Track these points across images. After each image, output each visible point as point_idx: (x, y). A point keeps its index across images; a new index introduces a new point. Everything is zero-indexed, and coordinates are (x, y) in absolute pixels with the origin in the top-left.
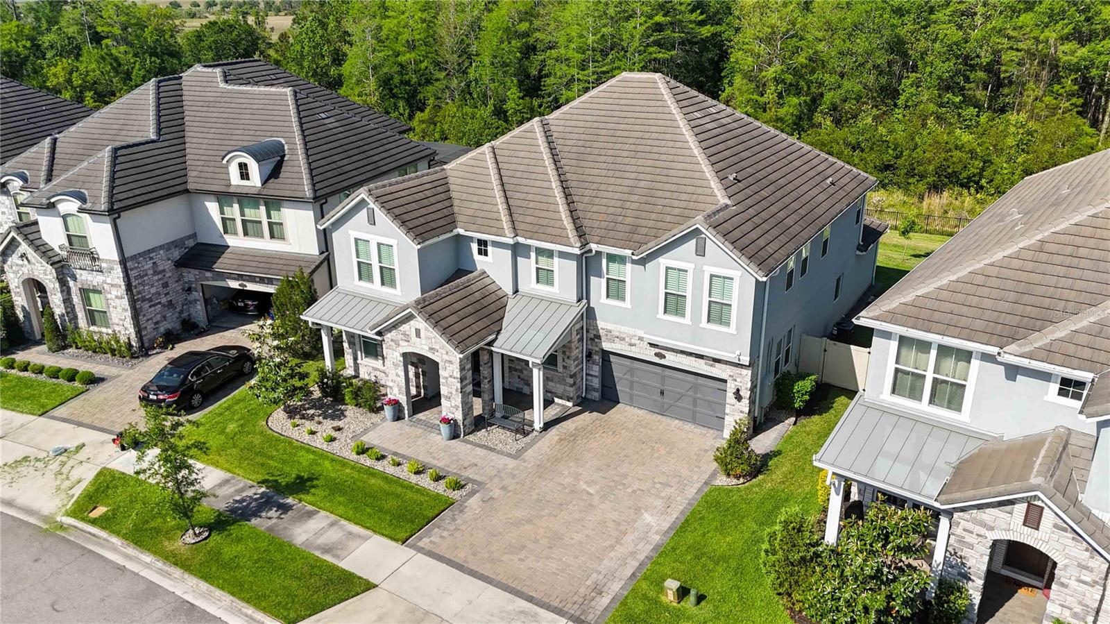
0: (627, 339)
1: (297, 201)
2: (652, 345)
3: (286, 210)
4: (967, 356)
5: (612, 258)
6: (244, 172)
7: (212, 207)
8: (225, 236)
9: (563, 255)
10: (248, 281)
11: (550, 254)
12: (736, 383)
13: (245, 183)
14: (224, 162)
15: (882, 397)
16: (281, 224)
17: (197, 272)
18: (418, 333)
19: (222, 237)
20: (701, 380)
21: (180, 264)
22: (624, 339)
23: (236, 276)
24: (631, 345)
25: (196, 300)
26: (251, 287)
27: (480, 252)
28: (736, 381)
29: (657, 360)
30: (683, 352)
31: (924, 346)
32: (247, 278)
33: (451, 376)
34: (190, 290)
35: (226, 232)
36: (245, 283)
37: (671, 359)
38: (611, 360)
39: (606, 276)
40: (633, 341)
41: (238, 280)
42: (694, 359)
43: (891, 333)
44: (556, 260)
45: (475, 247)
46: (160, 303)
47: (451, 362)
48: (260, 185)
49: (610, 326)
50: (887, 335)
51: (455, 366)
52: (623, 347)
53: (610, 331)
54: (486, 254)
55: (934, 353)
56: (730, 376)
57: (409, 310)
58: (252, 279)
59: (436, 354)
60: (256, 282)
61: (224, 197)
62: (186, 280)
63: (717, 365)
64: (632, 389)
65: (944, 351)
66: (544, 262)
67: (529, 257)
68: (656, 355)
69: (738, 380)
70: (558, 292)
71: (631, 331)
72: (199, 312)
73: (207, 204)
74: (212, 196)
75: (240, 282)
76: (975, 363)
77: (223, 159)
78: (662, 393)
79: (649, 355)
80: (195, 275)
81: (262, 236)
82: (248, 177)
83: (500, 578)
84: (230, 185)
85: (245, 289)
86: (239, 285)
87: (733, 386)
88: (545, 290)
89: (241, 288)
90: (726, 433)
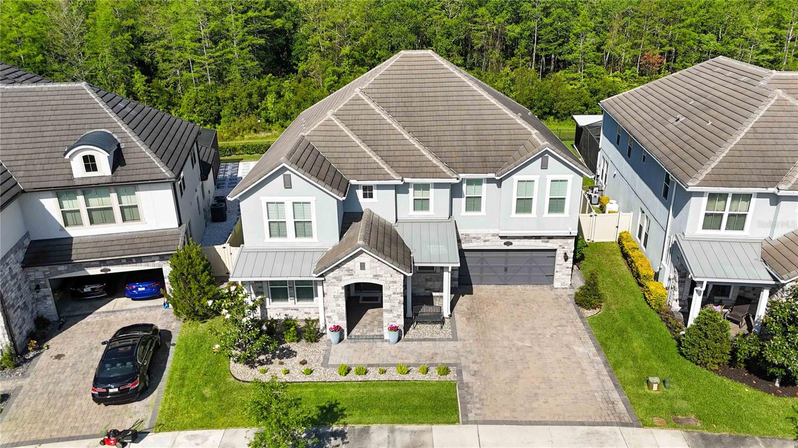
0: (482, 238)
1: (155, 182)
2: (502, 237)
3: (141, 192)
4: (747, 197)
5: (470, 182)
6: (90, 163)
7: (50, 204)
8: (66, 229)
9: (437, 186)
10: (112, 265)
11: (426, 187)
12: (564, 250)
13: (92, 174)
14: (67, 157)
15: (696, 232)
16: (136, 206)
17: (47, 268)
18: (363, 266)
19: (62, 229)
20: (535, 254)
21: (27, 263)
22: (480, 238)
23: (98, 263)
24: (485, 241)
25: (45, 297)
26: (114, 269)
27: (365, 196)
28: (564, 248)
29: (506, 247)
30: (525, 237)
31: (724, 196)
32: (112, 262)
33: (394, 293)
34: (38, 288)
35: (66, 225)
36: (108, 267)
37: (517, 244)
38: (466, 255)
39: (466, 196)
40: (487, 238)
41: (100, 266)
42: (534, 240)
43: (704, 192)
44: (432, 190)
45: (360, 193)
46: (19, 307)
47: (395, 282)
48: (111, 174)
49: (468, 231)
50: (700, 194)
51: (399, 284)
52: (479, 244)
53: (468, 235)
54: (371, 196)
55: (729, 199)
56: (560, 246)
57: (361, 248)
58: (118, 262)
59: (380, 278)
60: (123, 264)
61: (65, 190)
62: (32, 278)
63: (551, 241)
64: (481, 273)
65: (736, 197)
66: (420, 194)
67: (408, 192)
68: (505, 244)
69: (566, 247)
70: (433, 214)
71: (486, 231)
72: (49, 306)
73: (43, 201)
74: (50, 193)
75: (103, 268)
76: (753, 200)
77: (65, 155)
78: (506, 270)
79: (500, 245)
80: (44, 272)
81: (113, 221)
82: (95, 169)
83: (548, 418)
84: (72, 179)
85: (108, 272)
86: (101, 271)
87: (562, 252)
88: (421, 214)
89: (103, 273)
90: (556, 284)
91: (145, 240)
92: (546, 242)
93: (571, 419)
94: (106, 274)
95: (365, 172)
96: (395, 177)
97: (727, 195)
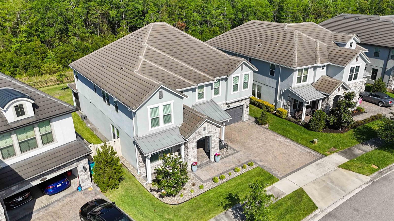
2: (227, 104)
3: (54, 123)
4: (308, 69)
6: (20, 111)
9: (207, 85)
11: (203, 87)
13: (21, 118)
15: (295, 85)
16: (51, 133)
17: (4, 192)
18: (204, 128)
20: (236, 109)
30: (236, 102)
36: (45, 177)
37: (232, 106)
39: (214, 88)
40: (221, 106)
43: (297, 69)
44: (205, 88)
48: (34, 115)
55: (303, 71)
56: (245, 103)
57: (206, 120)
58: (48, 173)
59: (211, 133)
60: (55, 171)
61: (4, 133)
65: (305, 69)
66: (200, 91)
67: (195, 91)
68: (228, 107)
69: (247, 103)
70: (206, 99)
71: (221, 103)
75: (42, 178)
81: (36, 146)
82: (23, 114)
83: (301, 166)
84: (8, 125)
85: (45, 180)
86: (41, 181)
87: (246, 105)
88: (201, 100)
89: (43, 181)
90: (244, 120)
91: (63, 153)
92: (241, 102)
93: (307, 163)
94: (44, 182)
95: (178, 84)
96: (193, 84)
97: (302, 69)
